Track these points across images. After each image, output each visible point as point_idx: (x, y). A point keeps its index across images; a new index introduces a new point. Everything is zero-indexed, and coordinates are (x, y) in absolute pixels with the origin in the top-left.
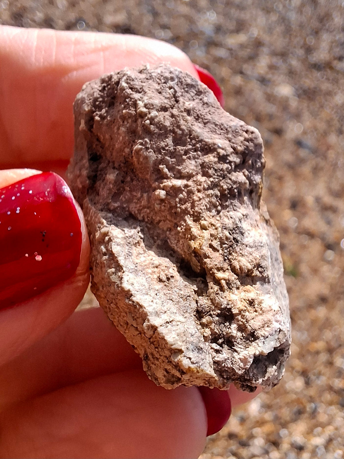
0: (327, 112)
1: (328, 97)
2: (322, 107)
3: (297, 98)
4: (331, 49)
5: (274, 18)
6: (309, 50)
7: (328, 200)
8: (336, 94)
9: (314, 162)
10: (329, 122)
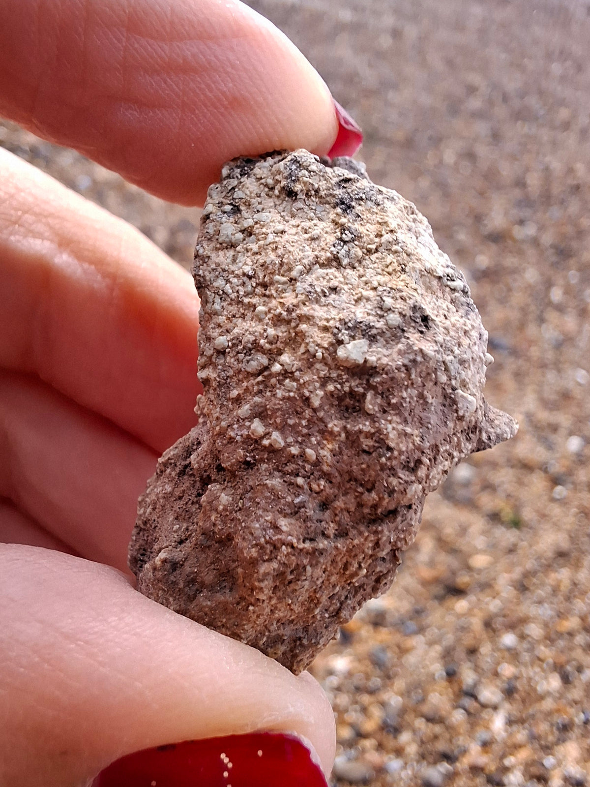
0: (518, 298)
1: (516, 276)
2: (510, 290)
3: (474, 282)
4: (506, 214)
5: (425, 183)
6: (478, 218)
7: (544, 416)
8: (524, 270)
9: (514, 366)
10: (524, 310)
